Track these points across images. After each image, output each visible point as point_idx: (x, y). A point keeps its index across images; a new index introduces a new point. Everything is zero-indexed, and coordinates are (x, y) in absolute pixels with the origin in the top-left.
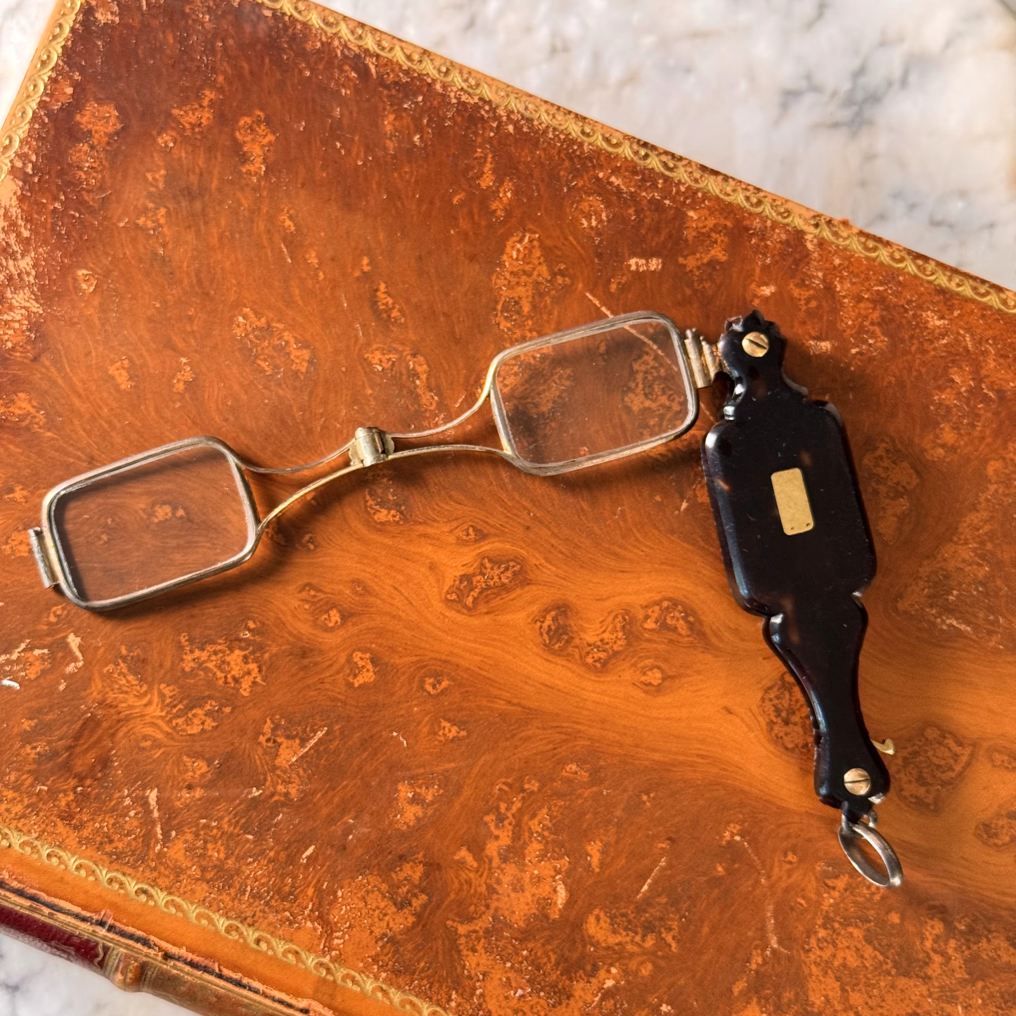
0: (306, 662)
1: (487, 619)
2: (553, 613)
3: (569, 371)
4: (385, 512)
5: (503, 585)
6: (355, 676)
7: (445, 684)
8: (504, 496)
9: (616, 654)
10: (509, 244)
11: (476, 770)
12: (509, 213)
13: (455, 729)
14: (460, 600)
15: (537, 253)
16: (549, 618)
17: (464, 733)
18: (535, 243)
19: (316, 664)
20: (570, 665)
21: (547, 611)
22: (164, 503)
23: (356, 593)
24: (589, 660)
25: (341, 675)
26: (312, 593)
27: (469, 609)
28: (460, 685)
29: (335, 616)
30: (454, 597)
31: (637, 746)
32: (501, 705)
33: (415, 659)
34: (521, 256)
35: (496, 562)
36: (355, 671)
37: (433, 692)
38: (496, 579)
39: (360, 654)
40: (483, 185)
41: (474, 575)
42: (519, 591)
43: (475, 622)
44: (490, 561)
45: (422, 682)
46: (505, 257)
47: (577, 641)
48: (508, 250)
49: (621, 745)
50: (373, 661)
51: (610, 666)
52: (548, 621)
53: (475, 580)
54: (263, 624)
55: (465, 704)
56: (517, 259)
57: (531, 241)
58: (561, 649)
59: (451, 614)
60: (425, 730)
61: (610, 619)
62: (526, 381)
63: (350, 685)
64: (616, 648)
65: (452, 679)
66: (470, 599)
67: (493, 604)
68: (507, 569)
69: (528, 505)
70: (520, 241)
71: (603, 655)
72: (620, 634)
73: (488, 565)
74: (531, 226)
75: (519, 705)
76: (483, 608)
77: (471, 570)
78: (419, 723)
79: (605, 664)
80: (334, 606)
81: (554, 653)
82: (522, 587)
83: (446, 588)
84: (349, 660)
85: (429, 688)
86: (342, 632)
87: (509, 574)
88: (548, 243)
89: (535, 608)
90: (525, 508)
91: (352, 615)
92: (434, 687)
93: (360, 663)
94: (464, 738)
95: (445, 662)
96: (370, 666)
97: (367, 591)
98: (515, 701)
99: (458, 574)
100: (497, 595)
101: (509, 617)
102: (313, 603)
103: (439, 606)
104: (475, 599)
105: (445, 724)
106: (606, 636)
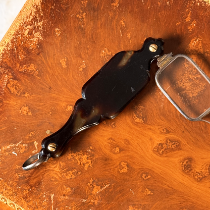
0: (106, 162)
1: (166, 159)
2: (187, 160)
3: (205, 84)
4: (138, 119)
5: (173, 148)
6: (121, 169)
7: (149, 177)
8: (177, 121)
9: (205, 177)
10: (192, 40)
11: (154, 206)
12: (193, 31)
13: (150, 192)
14: (158, 151)
15: (200, 45)
16: (185, 161)
17: (152, 193)
18: (200, 42)
19: (109, 164)
20: (189, 178)
21: (185, 159)
22: (70, 105)
23: (125, 143)
24: (196, 177)
25: (116, 169)
26: (112, 141)
27: (160, 154)
28: (154, 178)
29: (118, 149)
30: (156, 150)
31: (207, 207)
32: (165, 187)
33: (140, 167)
34: (195, 45)
35: (171, 141)
36: (121, 168)
37: (145, 179)
38: (170, 146)
39: (123, 163)
40: (187, 21)
41: (164, 144)
42: (177, 151)
43: (162, 159)
44: (169, 140)
45: (142, 175)
46: (190, 45)
47: (193, 171)
48: (191, 42)
49: (202, 206)
50: (127, 166)
51: (202, 180)
52: (185, 163)
53: (164, 145)
54: (95, 148)
55: (154, 184)
56: (194, 46)
57: (199, 41)
58: (188, 172)
59: (155, 155)
60: (140, 190)
61: (205, 165)
62: (191, 85)
63: (119, 172)
64: (205, 175)
65: (151, 176)
66: (161, 151)
67: (168, 154)
68: (174, 144)
69: (185, 125)
70: (196, 40)
71: (201, 176)
72: (207, 171)
73: (169, 142)
74: (200, 36)
75: (171, 187)
76: (164, 155)
77: (163, 142)
78: (139, 188)
79: (201, 180)
80: (118, 146)
81: (185, 173)
82: (178, 150)
83: (154, 147)
84: (120, 164)
85: (144, 177)
86: (119, 155)
87: (175, 145)
88: (205, 42)
89: (182, 158)
90: (183, 125)
91: (123, 150)
92: (145, 177)
93: (123, 166)
94: (152, 195)
95: (150, 170)
96: (126, 167)
97: (129, 143)
98: (171, 186)
99: (159, 143)
100: (170, 151)
101: (173, 159)
102: (111, 144)
103: (151, 152)
104: (163, 152)
105: (146, 189)
106: (203, 171)
